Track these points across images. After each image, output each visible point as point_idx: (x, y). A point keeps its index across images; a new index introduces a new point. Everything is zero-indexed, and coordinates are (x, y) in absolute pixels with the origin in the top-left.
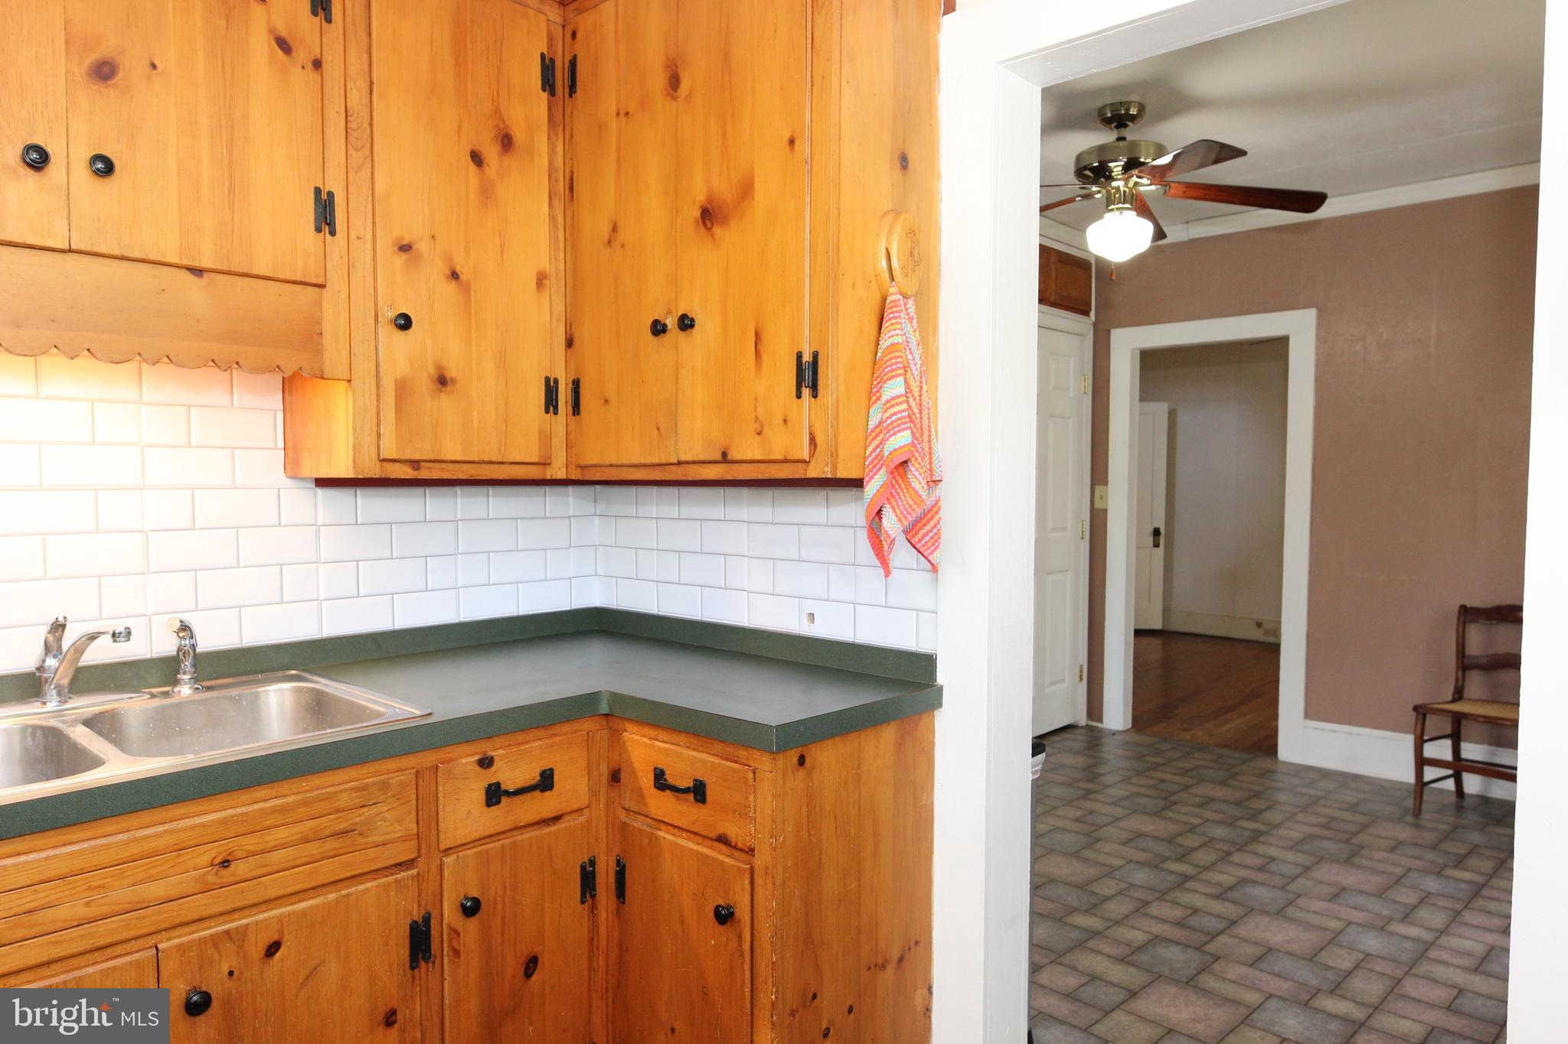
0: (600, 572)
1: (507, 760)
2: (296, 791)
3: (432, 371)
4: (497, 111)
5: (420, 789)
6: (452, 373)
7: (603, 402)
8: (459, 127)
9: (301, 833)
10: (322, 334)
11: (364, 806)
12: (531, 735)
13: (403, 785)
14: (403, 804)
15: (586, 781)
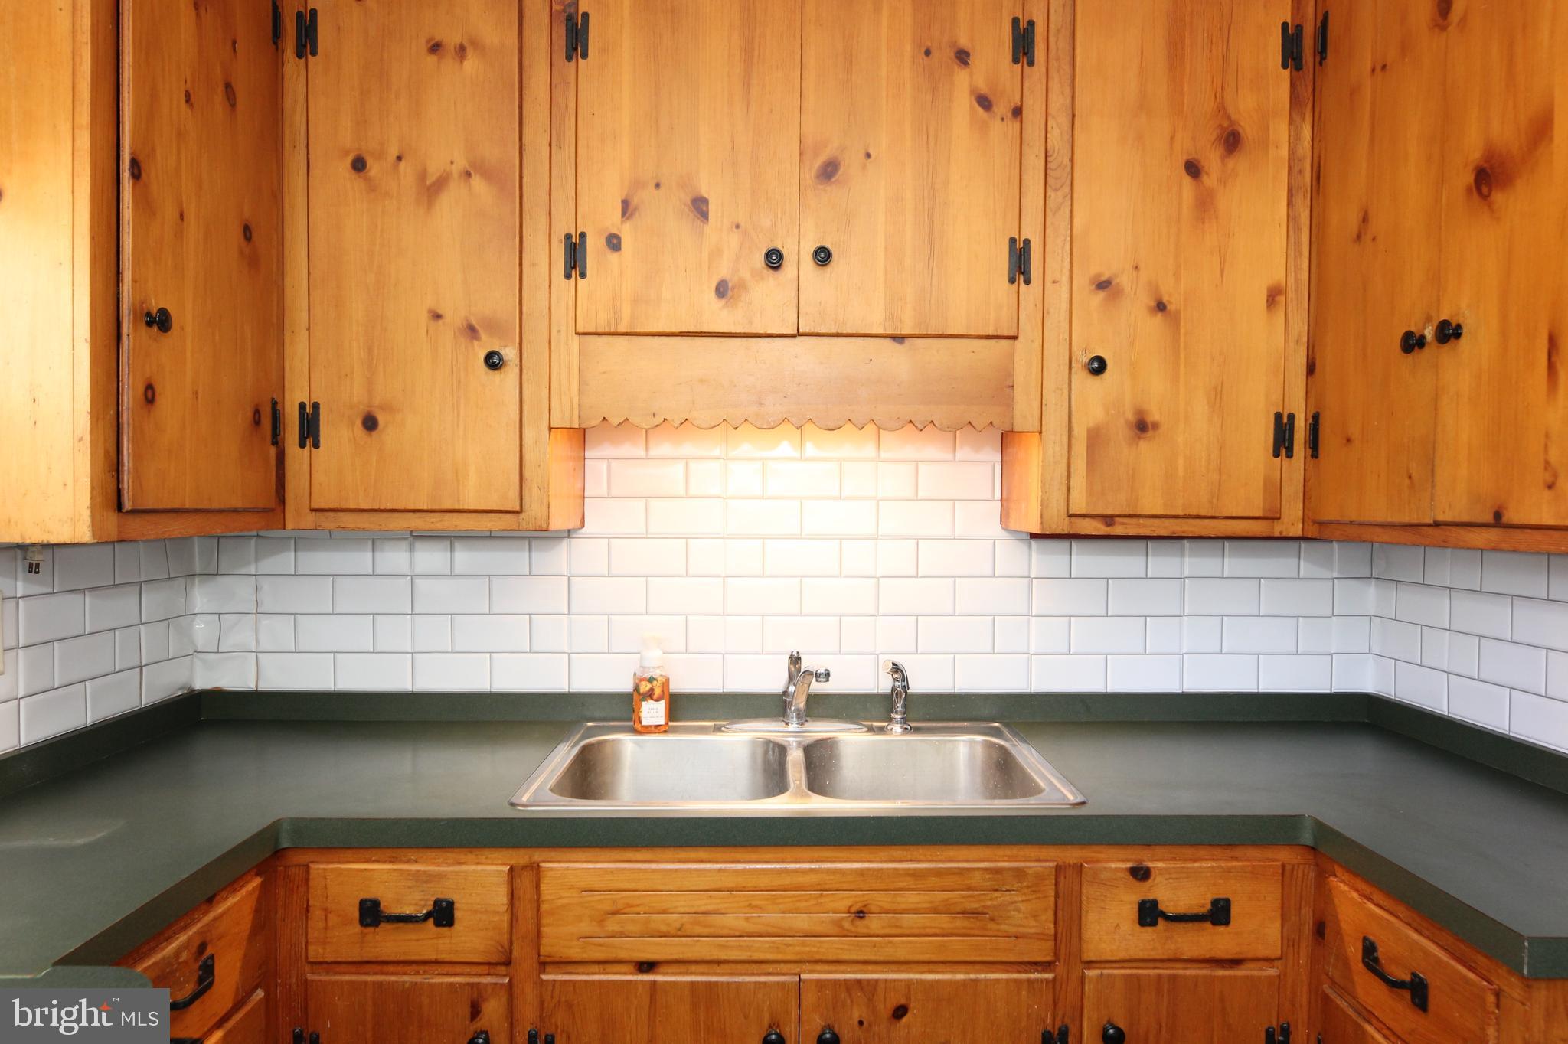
0: (1376, 649)
1: (1168, 876)
2: (930, 858)
3: (1130, 416)
4: (1221, 108)
5: (1061, 885)
6: (1154, 415)
7: (1345, 441)
8: (1172, 138)
9: (932, 902)
10: (1013, 386)
11: (997, 890)
12: (1202, 852)
13: (1040, 877)
14: (1039, 898)
15: (1278, 924)
